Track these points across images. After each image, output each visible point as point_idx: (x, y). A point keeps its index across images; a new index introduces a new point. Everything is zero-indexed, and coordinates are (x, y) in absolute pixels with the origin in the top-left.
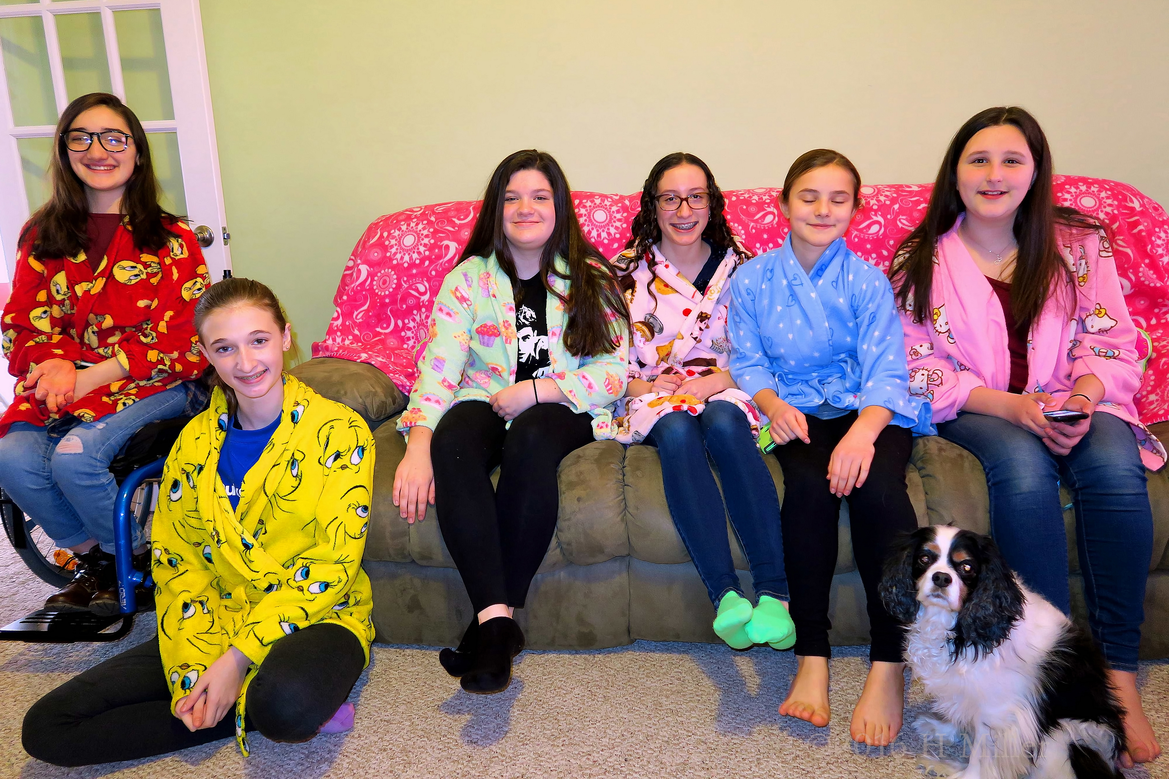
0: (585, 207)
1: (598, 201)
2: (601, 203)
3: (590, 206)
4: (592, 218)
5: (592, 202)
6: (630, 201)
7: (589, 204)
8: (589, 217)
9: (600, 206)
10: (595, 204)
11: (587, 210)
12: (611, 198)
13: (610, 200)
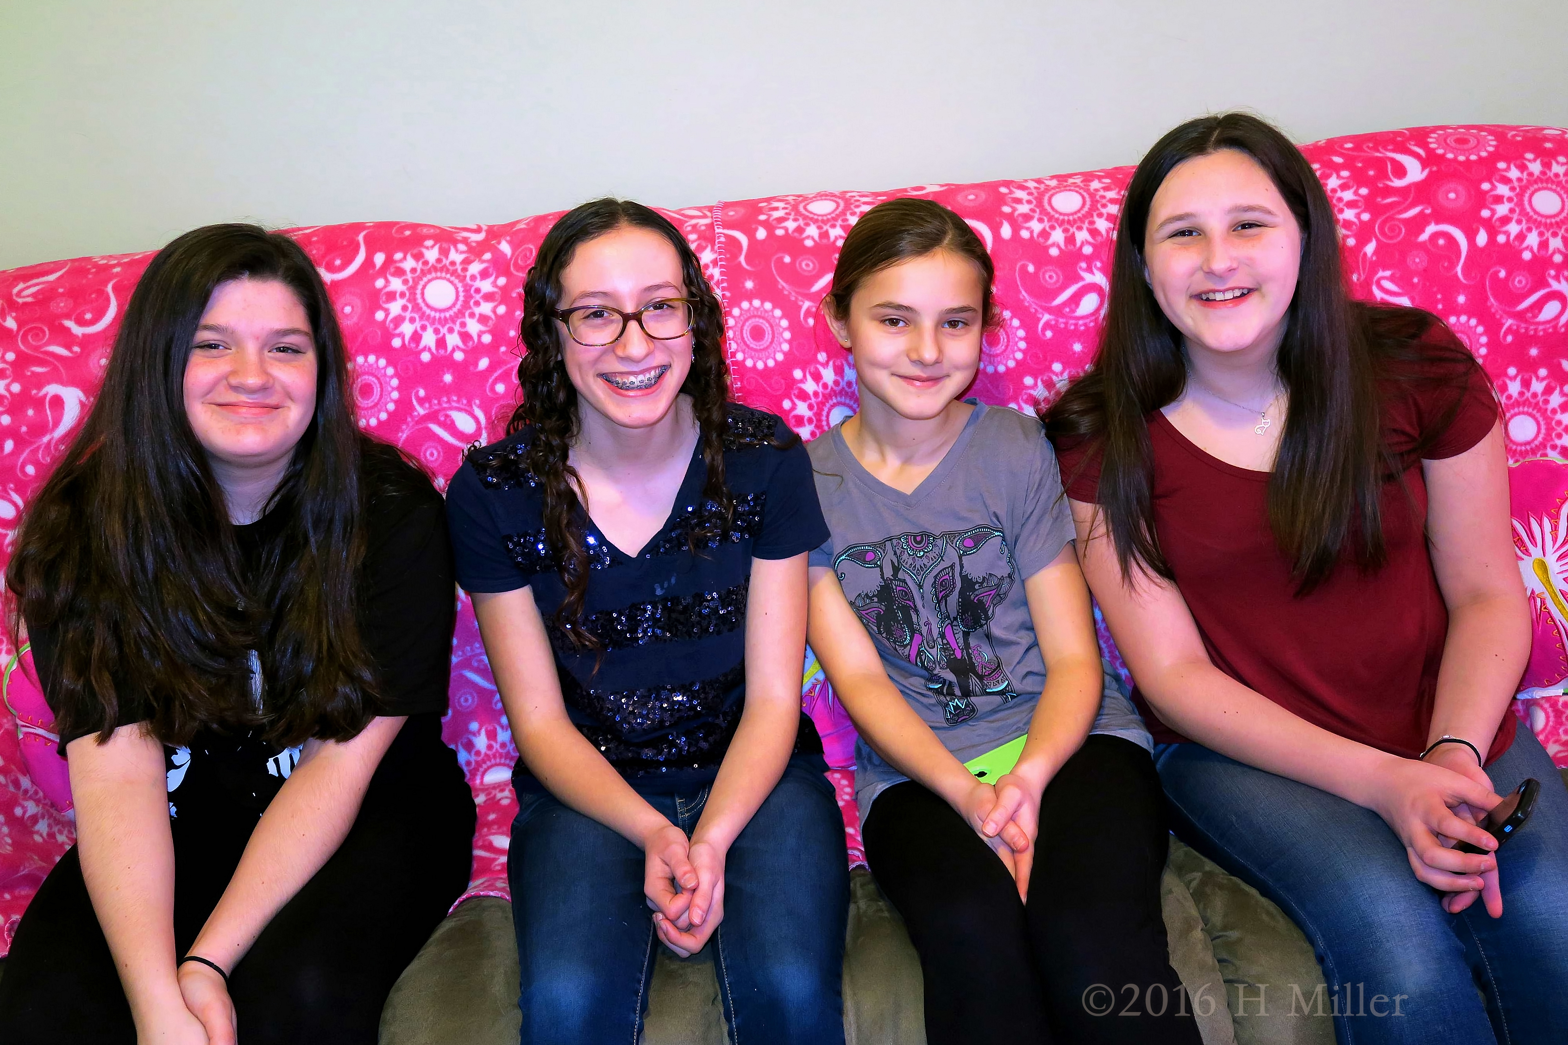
0: (400, 272)
1: (432, 255)
2: (439, 261)
3: (413, 270)
4: (420, 301)
5: (418, 257)
6: (514, 246)
7: (409, 264)
8: (413, 299)
9: (441, 269)
10: (426, 263)
11: (405, 282)
12: (465, 241)
13: (462, 247)
